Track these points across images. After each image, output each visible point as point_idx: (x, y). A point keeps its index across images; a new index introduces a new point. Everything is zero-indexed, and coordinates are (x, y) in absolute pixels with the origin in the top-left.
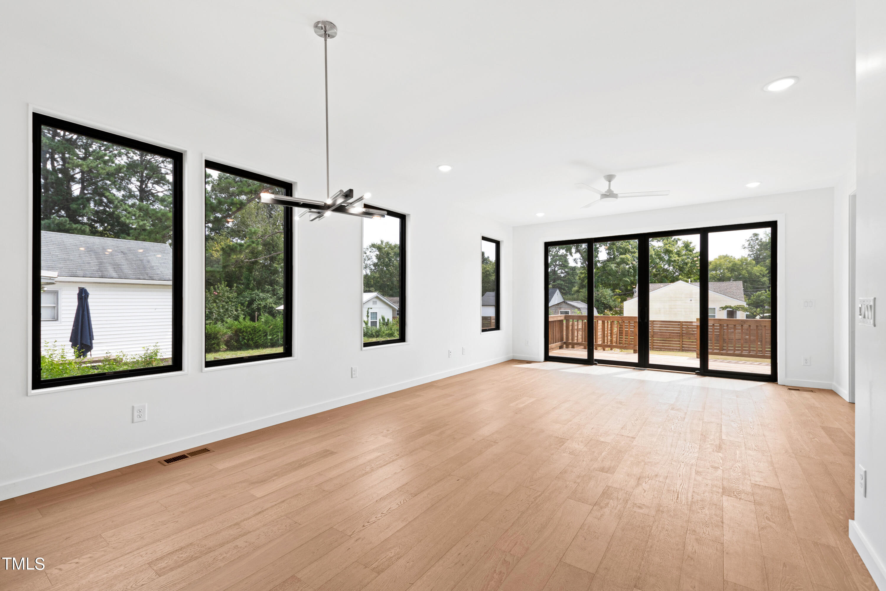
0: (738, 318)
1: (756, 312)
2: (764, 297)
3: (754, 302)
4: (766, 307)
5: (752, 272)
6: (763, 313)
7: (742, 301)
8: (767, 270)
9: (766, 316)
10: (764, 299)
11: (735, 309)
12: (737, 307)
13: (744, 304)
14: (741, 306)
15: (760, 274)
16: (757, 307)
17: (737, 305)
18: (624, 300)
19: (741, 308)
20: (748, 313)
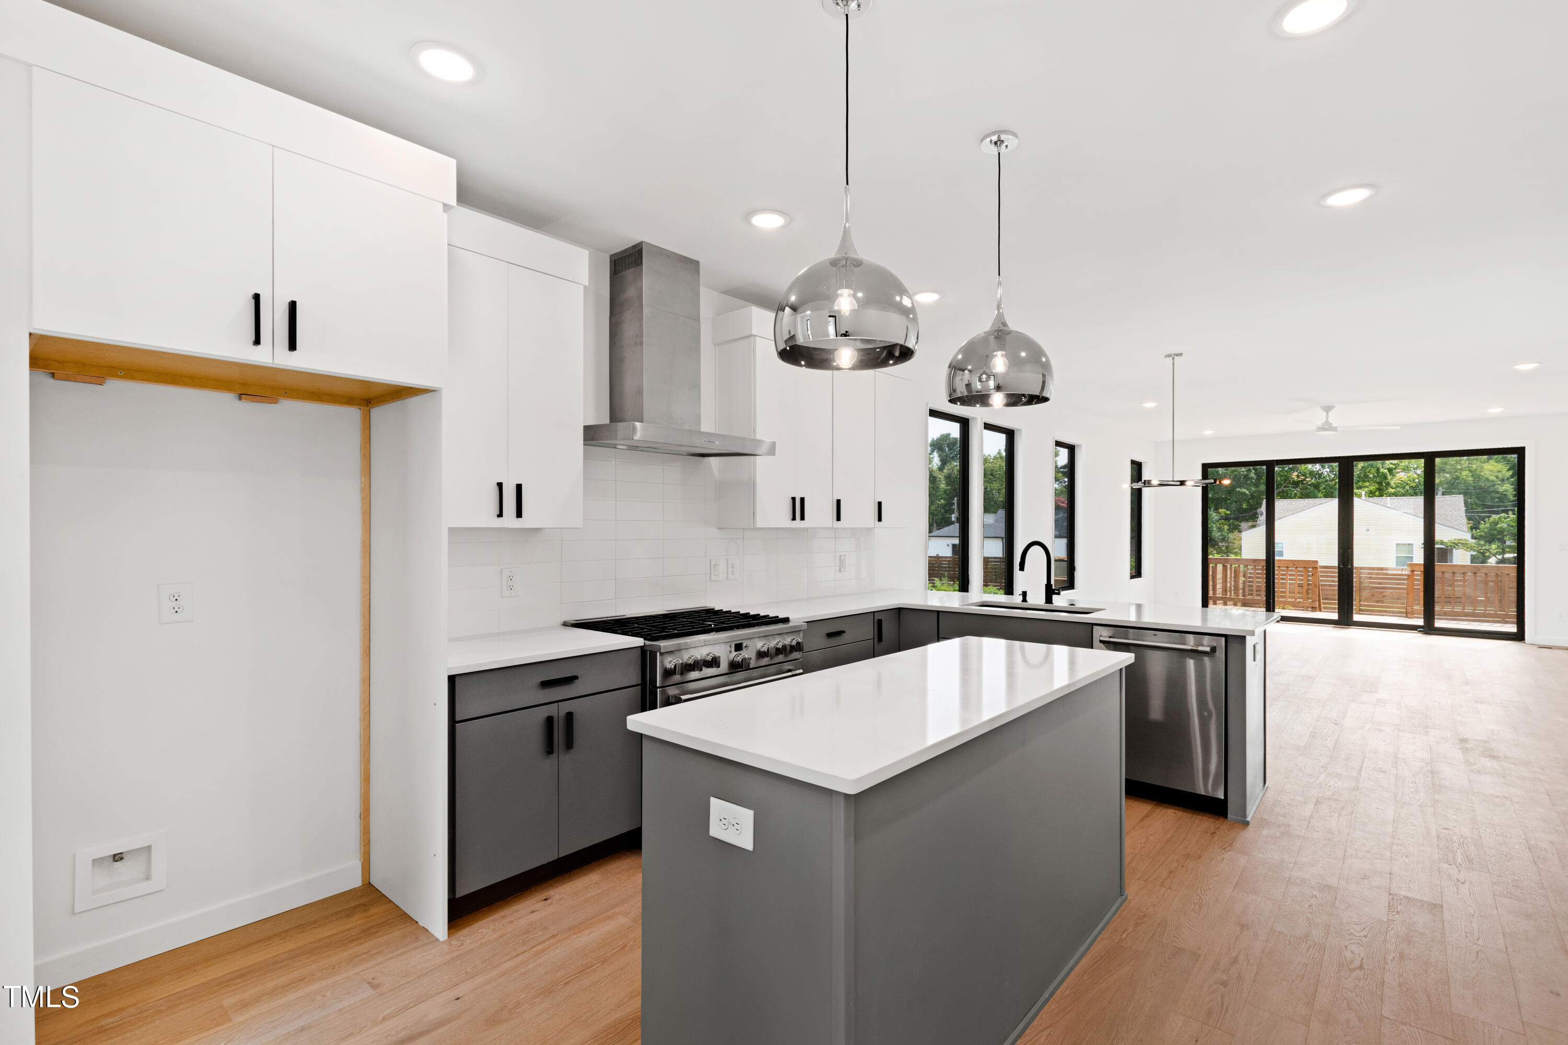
0: (1455, 563)
1: (1490, 552)
2: (1505, 525)
3: (1486, 533)
4: (1508, 543)
5: (1482, 474)
6: (1504, 552)
7: (1465, 532)
8: (1509, 470)
9: (1508, 559)
10: (1503, 529)
11: (1451, 546)
12: (1454, 543)
13: (1467, 536)
14: (1461, 540)
15: (1497, 477)
16: (1490, 542)
17: (1455, 540)
18: (1236, 528)
19: (1462, 544)
20: (1475, 553)
